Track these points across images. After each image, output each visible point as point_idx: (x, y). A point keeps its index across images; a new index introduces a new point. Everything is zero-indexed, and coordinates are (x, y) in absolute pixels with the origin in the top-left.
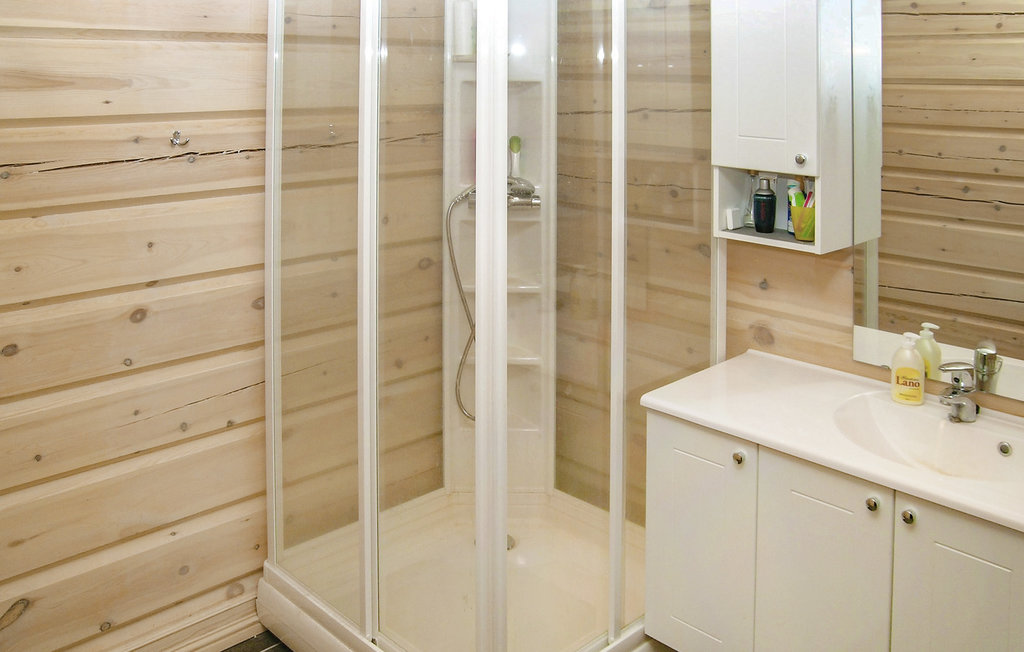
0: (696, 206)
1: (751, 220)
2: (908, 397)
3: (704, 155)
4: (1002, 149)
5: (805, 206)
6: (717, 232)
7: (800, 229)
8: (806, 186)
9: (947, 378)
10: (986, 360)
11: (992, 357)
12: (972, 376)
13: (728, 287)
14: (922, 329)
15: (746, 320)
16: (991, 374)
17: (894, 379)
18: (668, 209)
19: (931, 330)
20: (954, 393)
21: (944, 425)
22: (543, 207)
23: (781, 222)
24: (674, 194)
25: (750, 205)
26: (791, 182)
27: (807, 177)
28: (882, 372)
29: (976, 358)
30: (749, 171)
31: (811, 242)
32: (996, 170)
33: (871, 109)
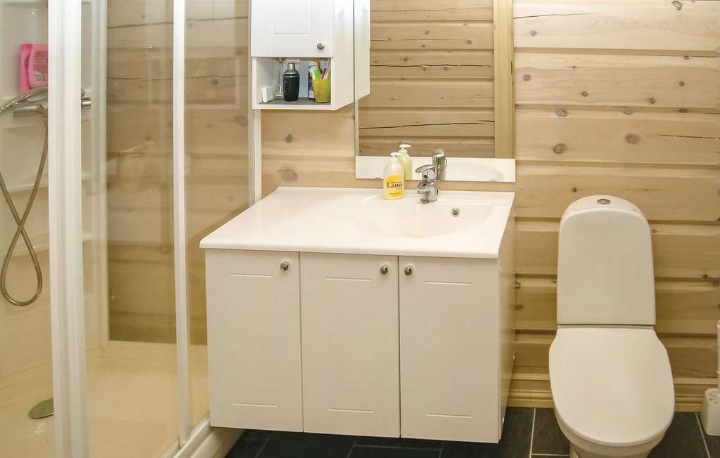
0: (238, 89)
1: (281, 94)
2: (395, 194)
3: (243, 51)
4: (427, 33)
5: (322, 78)
6: (255, 105)
7: (319, 95)
8: (323, 64)
9: (419, 177)
10: (440, 161)
11: (443, 158)
12: (434, 171)
13: (263, 145)
14: (400, 149)
15: (275, 167)
16: (442, 169)
17: (385, 185)
18: (211, 94)
19: (405, 148)
20: (424, 185)
21: (420, 207)
22: (93, 107)
23: (303, 92)
24: (215, 82)
25: (279, 83)
26: (312, 63)
27: (322, 58)
28: (377, 183)
29: (434, 161)
30: (277, 59)
31: (328, 102)
32: (424, 46)
33: (364, 11)
